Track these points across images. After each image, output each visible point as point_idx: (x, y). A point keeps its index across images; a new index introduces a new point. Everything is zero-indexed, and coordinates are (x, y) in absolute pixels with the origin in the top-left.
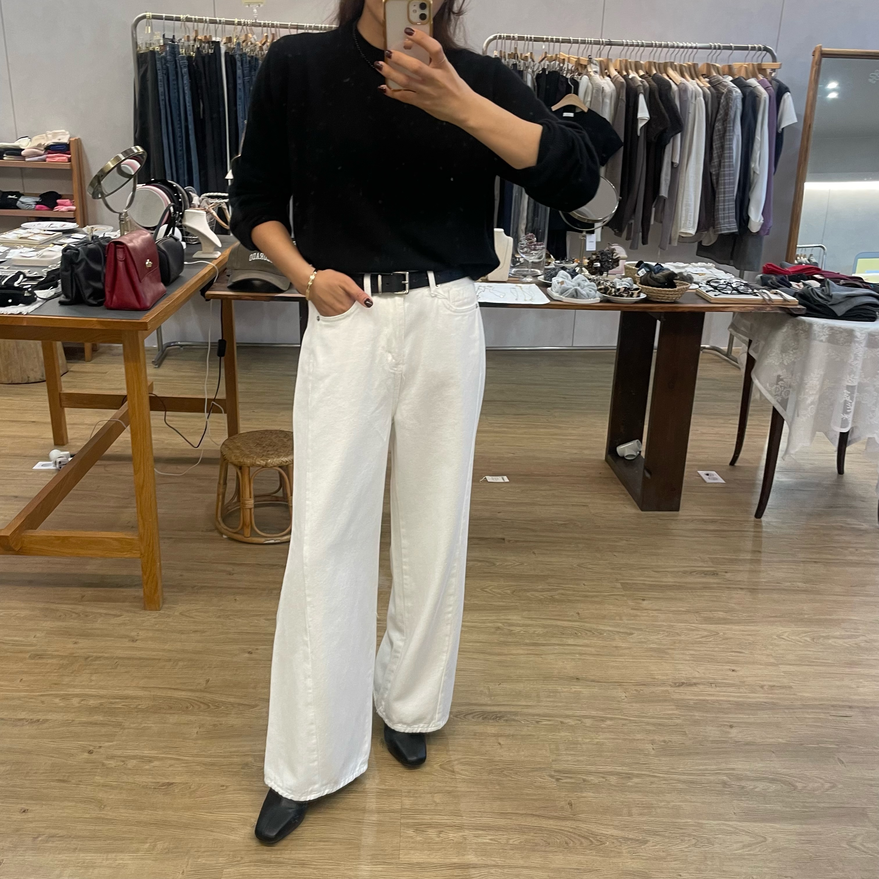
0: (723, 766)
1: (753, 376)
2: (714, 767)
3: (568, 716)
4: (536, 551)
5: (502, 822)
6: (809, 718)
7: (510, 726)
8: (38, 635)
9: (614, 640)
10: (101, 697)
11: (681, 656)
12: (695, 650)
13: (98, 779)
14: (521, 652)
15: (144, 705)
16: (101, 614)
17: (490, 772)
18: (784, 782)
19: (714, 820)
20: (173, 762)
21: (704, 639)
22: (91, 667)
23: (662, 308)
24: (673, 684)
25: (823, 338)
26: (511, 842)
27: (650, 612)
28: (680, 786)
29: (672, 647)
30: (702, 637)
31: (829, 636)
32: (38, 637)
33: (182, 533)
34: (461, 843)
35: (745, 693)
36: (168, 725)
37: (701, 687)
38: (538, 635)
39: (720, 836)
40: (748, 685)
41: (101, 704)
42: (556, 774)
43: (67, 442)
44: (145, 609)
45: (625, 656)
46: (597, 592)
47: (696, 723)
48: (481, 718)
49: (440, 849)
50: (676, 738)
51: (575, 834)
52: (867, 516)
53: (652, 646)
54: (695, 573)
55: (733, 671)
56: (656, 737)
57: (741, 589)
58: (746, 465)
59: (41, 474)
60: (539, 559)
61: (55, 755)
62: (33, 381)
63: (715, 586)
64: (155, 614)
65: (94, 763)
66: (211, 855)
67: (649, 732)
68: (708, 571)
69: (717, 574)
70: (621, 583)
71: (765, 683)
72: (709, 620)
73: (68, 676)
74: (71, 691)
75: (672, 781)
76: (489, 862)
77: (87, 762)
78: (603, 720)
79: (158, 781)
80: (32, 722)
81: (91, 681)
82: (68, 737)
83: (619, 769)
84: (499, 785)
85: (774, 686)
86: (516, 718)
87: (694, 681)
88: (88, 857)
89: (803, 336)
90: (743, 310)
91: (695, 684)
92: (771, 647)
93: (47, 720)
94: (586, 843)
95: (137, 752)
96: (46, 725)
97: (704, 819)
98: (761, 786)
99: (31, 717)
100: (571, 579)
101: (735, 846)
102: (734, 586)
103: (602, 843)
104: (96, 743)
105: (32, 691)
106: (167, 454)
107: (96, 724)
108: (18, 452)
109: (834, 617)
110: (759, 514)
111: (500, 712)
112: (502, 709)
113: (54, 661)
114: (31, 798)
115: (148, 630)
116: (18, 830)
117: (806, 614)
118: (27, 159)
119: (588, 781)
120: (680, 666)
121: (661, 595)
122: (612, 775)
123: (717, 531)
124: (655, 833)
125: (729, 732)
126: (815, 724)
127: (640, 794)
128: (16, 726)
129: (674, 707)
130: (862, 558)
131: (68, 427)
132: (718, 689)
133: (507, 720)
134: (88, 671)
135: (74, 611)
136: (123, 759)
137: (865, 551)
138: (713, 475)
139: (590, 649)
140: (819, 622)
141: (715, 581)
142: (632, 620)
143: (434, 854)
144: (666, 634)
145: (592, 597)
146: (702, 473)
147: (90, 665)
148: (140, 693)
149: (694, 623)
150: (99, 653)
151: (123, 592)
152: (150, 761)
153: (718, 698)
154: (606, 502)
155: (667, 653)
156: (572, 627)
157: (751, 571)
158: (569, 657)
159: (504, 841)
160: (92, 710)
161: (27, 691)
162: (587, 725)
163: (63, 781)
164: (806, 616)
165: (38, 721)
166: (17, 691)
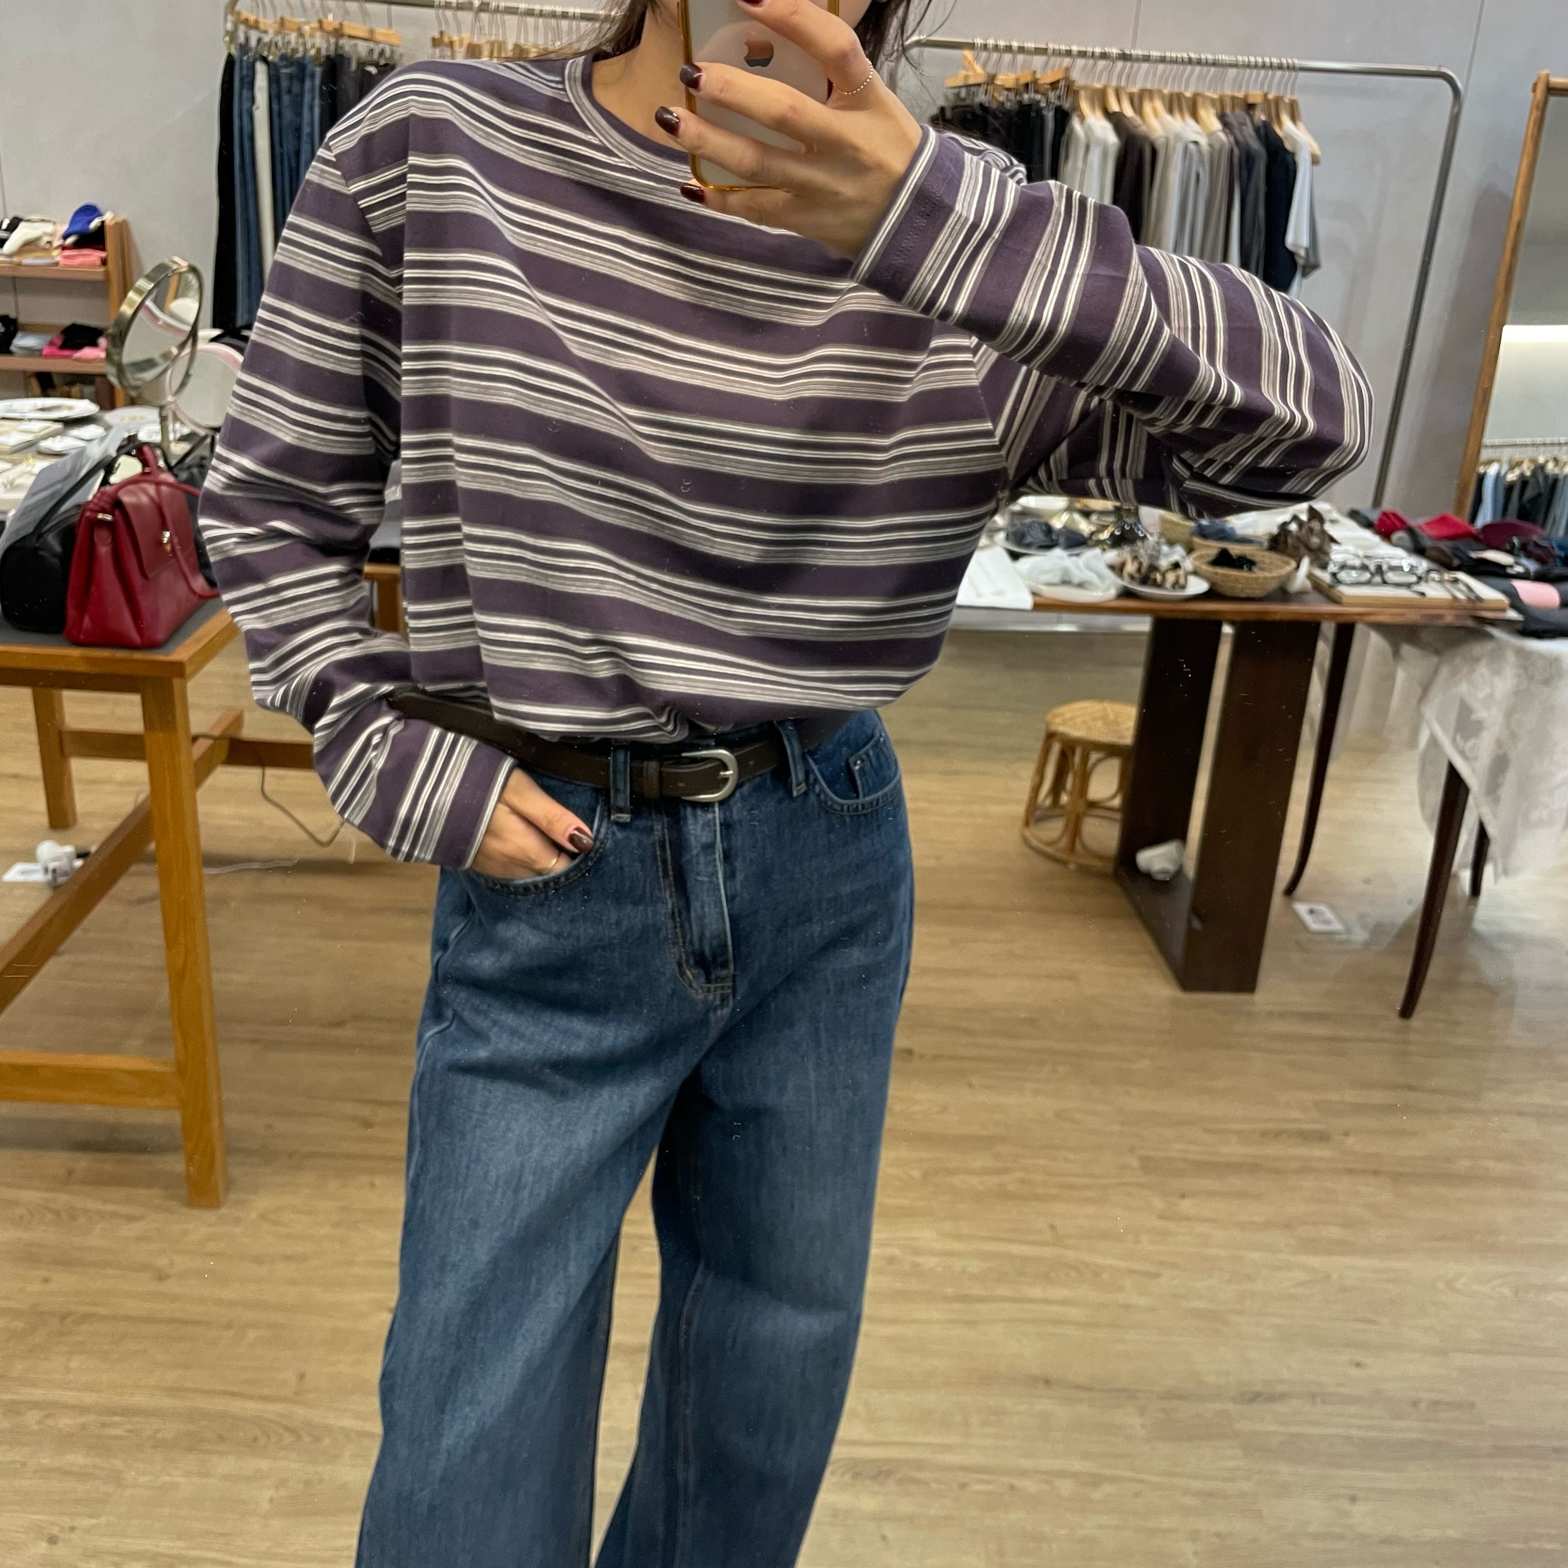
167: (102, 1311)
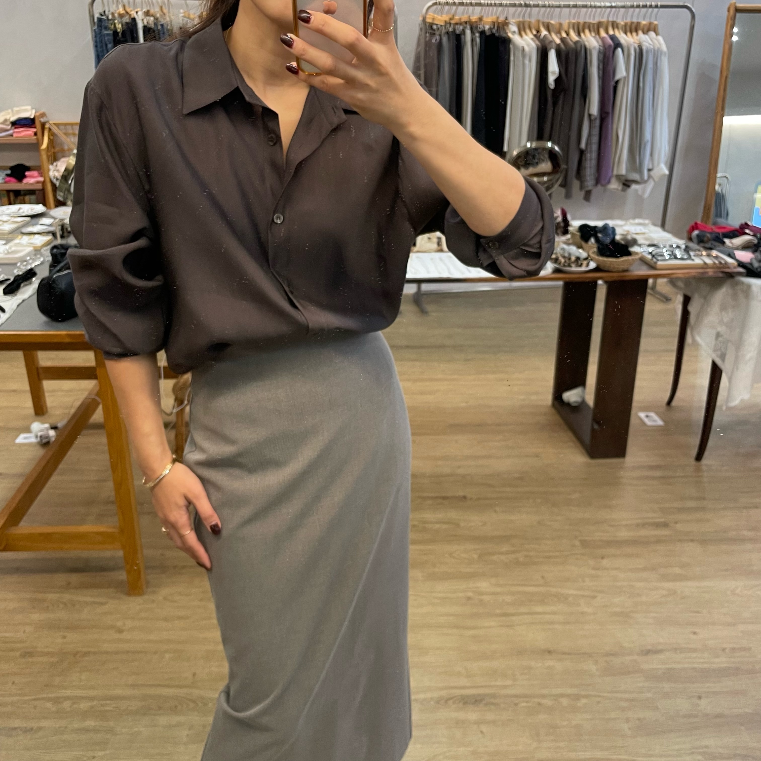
0: (697, 744)
2: (689, 746)
4: (497, 509)
7: (489, 710)
8: (27, 630)
10: (92, 698)
12: (657, 612)
14: (493, 624)
22: (80, 665)
24: (640, 653)
27: (610, 571)
29: (635, 610)
30: (662, 597)
32: (27, 633)
35: (709, 658)
37: (667, 654)
38: (508, 604)
40: (711, 649)
41: (92, 707)
43: (47, 411)
44: (130, 595)
48: (461, 703)
54: (647, 526)
56: (631, 715)
57: (692, 540)
58: (683, 404)
59: (23, 448)
60: (501, 518)
63: (667, 538)
64: (140, 600)
67: (623, 709)
68: (659, 523)
69: (668, 525)
71: (726, 646)
72: (665, 578)
78: (578, 699)
80: (26, 731)
82: (62, 747)
85: (734, 648)
86: (494, 701)
87: (660, 647)
89: (741, 296)
91: (661, 651)
92: (727, 604)
93: (40, 729)
96: (39, 734)
99: (25, 725)
102: (685, 538)
104: (89, 752)
105: (26, 695)
111: (479, 695)
112: (480, 691)
113: (45, 659)
115: (133, 618)
117: (754, 565)
121: (618, 552)
123: (663, 477)
128: (11, 736)
133: (486, 705)
139: (557, 616)
141: (667, 533)
142: (594, 581)
144: (628, 596)
145: (554, 557)
147: (79, 662)
148: (129, 692)
149: (652, 582)
151: (107, 576)
153: (683, 666)
154: (557, 451)
156: (539, 593)
158: (539, 627)
160: (85, 715)
161: (19, 695)
162: (564, 705)
164: (755, 568)
165: (32, 729)
166: (10, 695)
167: (93, 650)
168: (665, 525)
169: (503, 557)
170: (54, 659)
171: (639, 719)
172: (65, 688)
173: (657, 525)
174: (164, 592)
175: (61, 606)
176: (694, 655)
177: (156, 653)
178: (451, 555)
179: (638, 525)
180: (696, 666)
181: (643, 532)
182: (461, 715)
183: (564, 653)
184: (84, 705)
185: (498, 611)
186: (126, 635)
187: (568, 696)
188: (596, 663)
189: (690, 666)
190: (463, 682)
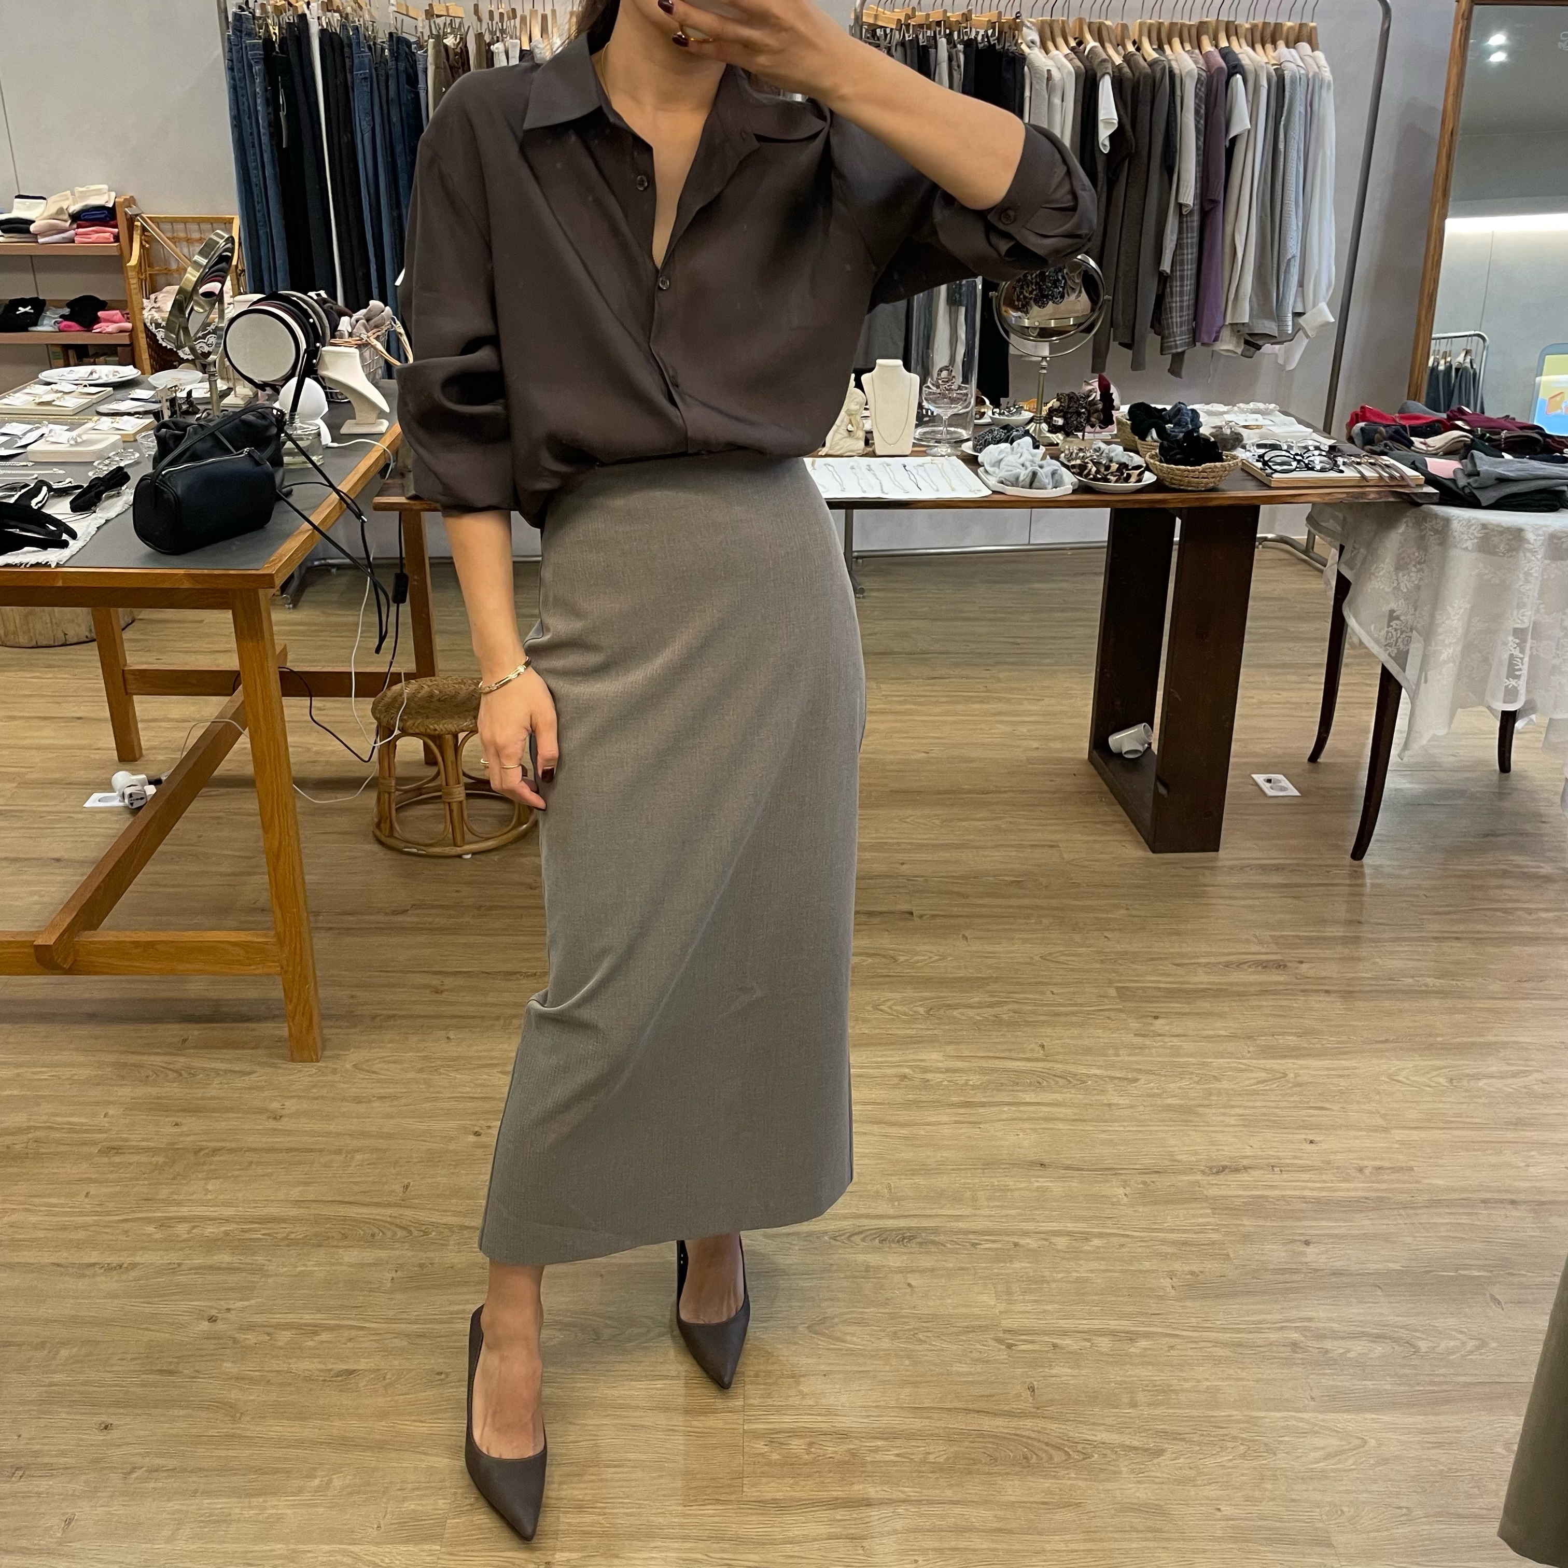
0: (1294, 1314)
1: (1346, 612)
2: (1278, 1317)
3: (1025, 1234)
4: (968, 933)
5: (917, 1424)
6: (1442, 1224)
7: (926, 1253)
8: (111, 1112)
9: (1104, 1092)
10: (227, 1220)
11: (1221, 1118)
12: (1246, 1107)
13: (228, 1366)
14: (945, 1119)
15: (300, 1231)
16: (217, 1072)
17: (895, 1336)
18: (1397, 1340)
19: (1275, 1410)
20: (354, 1333)
21: (1261, 1087)
22: (206, 1168)
23: (1183, 501)
24: (1207, 1170)
25: (1469, 544)
26: (931, 1458)
27: (1167, 1039)
28: (1220, 1352)
29: (1206, 1102)
30: (1258, 1083)
31: (1479, 1074)
32: (113, 1116)
33: (351, 918)
34: (846, 1463)
35: (1332, 1182)
36: (343, 1268)
37: (1256, 1173)
38: (974, 1088)
39: (1286, 1439)
40: (1338, 1168)
41: (227, 1233)
42: (1007, 1336)
43: (141, 755)
44: (293, 1060)
45: (1125, 1121)
46: (1076, 1005)
47: (1246, 1238)
48: (877, 1241)
49: (809, 1476)
50: (1212, 1267)
51: (1039, 1441)
52: (1549, 850)
53: (1170, 1101)
54: (1245, 966)
55: (1311, 1142)
56: (1178, 1266)
57: (1327, 992)
58: (1339, 760)
59: (98, 816)
60: (974, 949)
61: (153, 1327)
62: (75, 640)
63: (1281, 987)
64: (311, 1069)
65: (219, 1338)
66: (425, 1495)
67: (1165, 1256)
68: (1268, 961)
69: (1285, 966)
70: (1117, 988)
71: (1366, 1163)
72: (1267, 1052)
73: (166, 1184)
74: (173, 1211)
75: (1202, 1344)
76: (897, 1495)
77: (209, 1337)
78: (1086, 1239)
79: (330, 1367)
80: (110, 1269)
81: (207, 1191)
82: (173, 1294)
83: (1113, 1324)
84: (908, 1357)
85: (1380, 1168)
86: (937, 1239)
87: (1245, 1162)
88: (220, 1503)
89: (1432, 539)
90: (1327, 499)
91: (1246, 1168)
92: (1377, 1097)
93: (134, 1266)
94: (1058, 1457)
95: (291, 1318)
96: (134, 1274)
97: (1260, 1409)
98: (1357, 1348)
99: (109, 1260)
100: (1030, 984)
101: (1313, 1455)
102: (1314, 987)
103: (1087, 1456)
104: (222, 1302)
105: (108, 1213)
106: (317, 772)
107: (219, 1269)
108: (57, 776)
109: (1490, 1038)
110: (1359, 852)
111: (909, 1229)
112: (913, 1223)
113: (143, 1159)
114: (117, 1404)
115: (299, 1097)
116: (97, 1461)
117: (1438, 1035)
118: (41, 240)
119: (1062, 1348)
120: (1219, 1137)
121: (1186, 1008)
122: (1101, 1335)
123: (1286, 886)
124: (1176, 1437)
125: (1304, 1254)
126: (1452, 1234)
127: (1150, 1368)
128: (84, 1276)
129: (1209, 1211)
130: (1541, 929)
131: (140, 725)
132: (1285, 1176)
133: (920, 1244)
134: (200, 1176)
135: (171, 1066)
136: (267, 1329)
137: (1543, 915)
138: (1280, 781)
139: (1062, 1110)
140: (1462, 1049)
141: (1281, 979)
142: (1135, 1055)
143: (802, 1483)
144: (1196, 1079)
145: (1066, 1014)
146: (1260, 778)
147: (204, 1164)
148: (294, 1212)
149: (1243, 1058)
150: (218, 1141)
151: (253, 1030)
152: (316, 1333)
153: (1284, 1193)
154: (1090, 838)
155: (1196, 1114)
156: (1032, 1072)
157: (1344, 959)
158: (1026, 1125)
159: (917, 1458)
160: (212, 1245)
161: (97, 1213)
162: (1059, 1247)
163: (170, 1373)
164: (1439, 1039)
165: (121, 1266)
166: (81, 1214)
167: (228, 1145)
168: (1280, 966)
169: (971, 1012)
170: (160, 1159)
171: (1192, 1273)
172: (179, 1204)
173: (1264, 965)
174: (354, 1056)
175: (172, 1075)
176: (1306, 1176)
177: (339, 1152)
178: (876, 1007)
179: (1227, 965)
180: (1307, 1193)
181: (1237, 977)
182: (874, 1259)
183: (1068, 1168)
184: (210, 1230)
185: (955, 1099)
186: (286, 1124)
187: (1069, 1234)
188: (1125, 1184)
189: (1297, 1193)
190: (883, 1207)
